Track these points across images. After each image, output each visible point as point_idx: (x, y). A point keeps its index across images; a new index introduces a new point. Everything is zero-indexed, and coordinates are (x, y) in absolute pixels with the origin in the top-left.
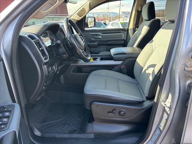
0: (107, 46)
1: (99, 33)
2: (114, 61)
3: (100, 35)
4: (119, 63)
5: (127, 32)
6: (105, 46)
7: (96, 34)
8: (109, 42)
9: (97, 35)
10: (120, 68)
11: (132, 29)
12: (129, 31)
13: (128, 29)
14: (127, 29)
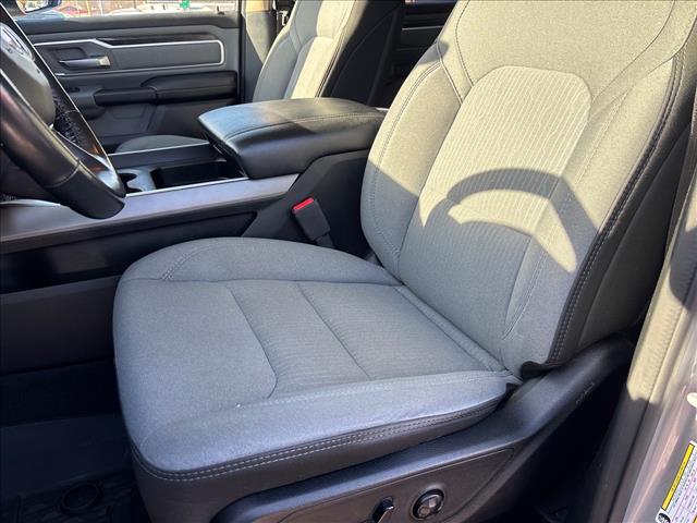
0: (150, 110)
1: (93, 41)
2: (251, 178)
3: (102, 52)
4: (281, 185)
5: (237, 31)
6: (137, 111)
7: (77, 48)
8: (157, 88)
9: (80, 50)
10: (292, 216)
11: (263, 17)
12: (250, 28)
13: (241, 19)
14: (236, 16)
